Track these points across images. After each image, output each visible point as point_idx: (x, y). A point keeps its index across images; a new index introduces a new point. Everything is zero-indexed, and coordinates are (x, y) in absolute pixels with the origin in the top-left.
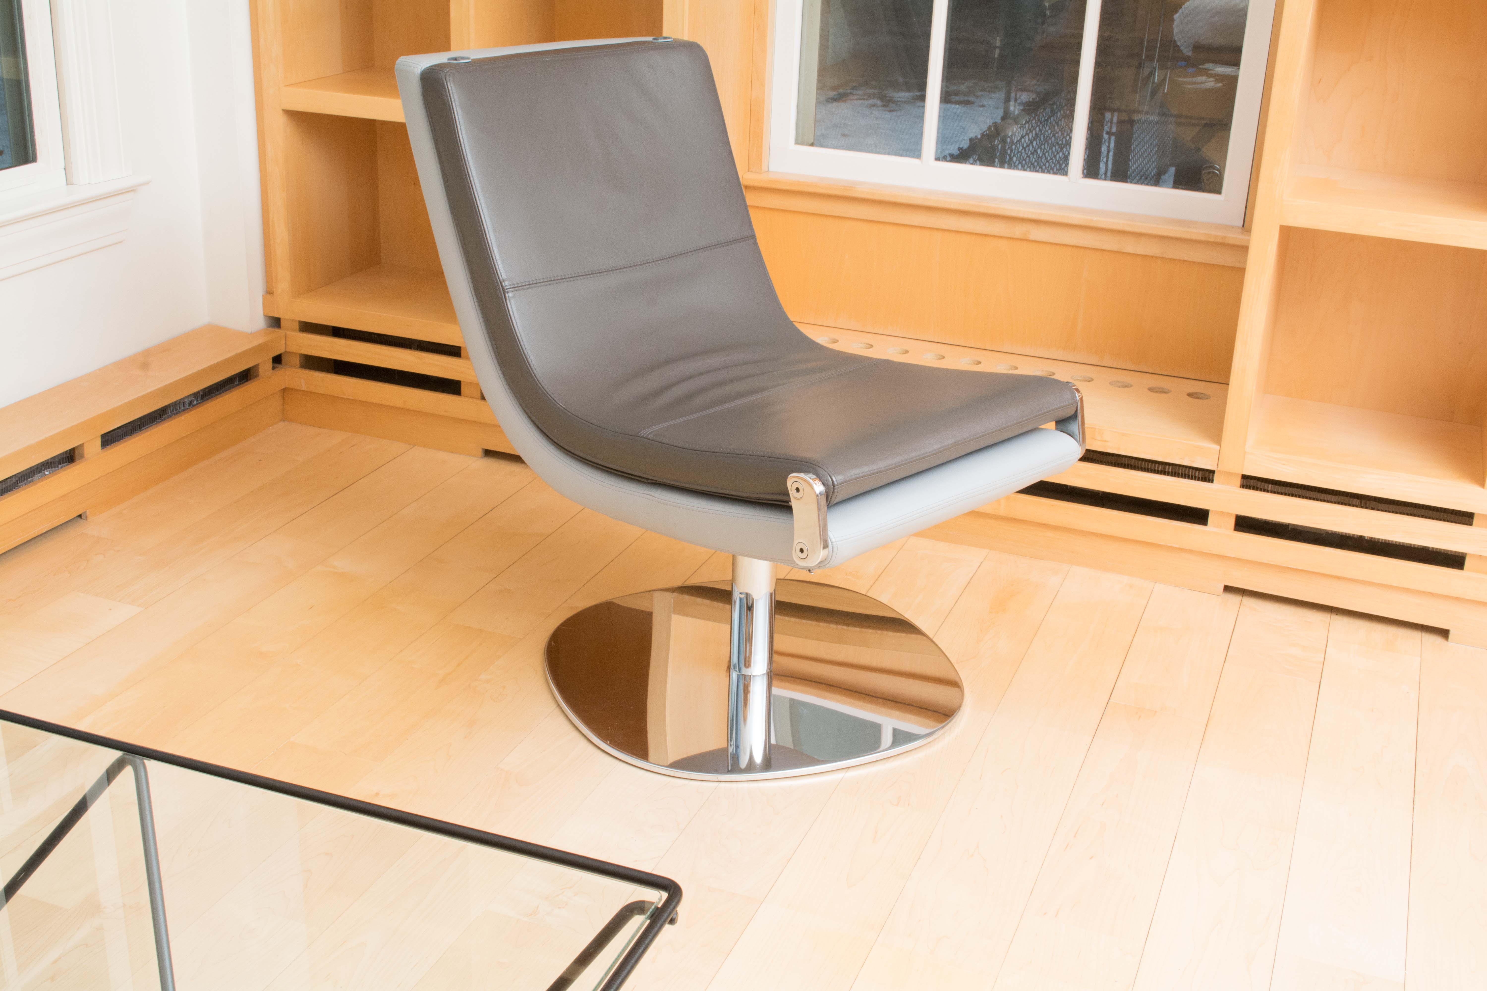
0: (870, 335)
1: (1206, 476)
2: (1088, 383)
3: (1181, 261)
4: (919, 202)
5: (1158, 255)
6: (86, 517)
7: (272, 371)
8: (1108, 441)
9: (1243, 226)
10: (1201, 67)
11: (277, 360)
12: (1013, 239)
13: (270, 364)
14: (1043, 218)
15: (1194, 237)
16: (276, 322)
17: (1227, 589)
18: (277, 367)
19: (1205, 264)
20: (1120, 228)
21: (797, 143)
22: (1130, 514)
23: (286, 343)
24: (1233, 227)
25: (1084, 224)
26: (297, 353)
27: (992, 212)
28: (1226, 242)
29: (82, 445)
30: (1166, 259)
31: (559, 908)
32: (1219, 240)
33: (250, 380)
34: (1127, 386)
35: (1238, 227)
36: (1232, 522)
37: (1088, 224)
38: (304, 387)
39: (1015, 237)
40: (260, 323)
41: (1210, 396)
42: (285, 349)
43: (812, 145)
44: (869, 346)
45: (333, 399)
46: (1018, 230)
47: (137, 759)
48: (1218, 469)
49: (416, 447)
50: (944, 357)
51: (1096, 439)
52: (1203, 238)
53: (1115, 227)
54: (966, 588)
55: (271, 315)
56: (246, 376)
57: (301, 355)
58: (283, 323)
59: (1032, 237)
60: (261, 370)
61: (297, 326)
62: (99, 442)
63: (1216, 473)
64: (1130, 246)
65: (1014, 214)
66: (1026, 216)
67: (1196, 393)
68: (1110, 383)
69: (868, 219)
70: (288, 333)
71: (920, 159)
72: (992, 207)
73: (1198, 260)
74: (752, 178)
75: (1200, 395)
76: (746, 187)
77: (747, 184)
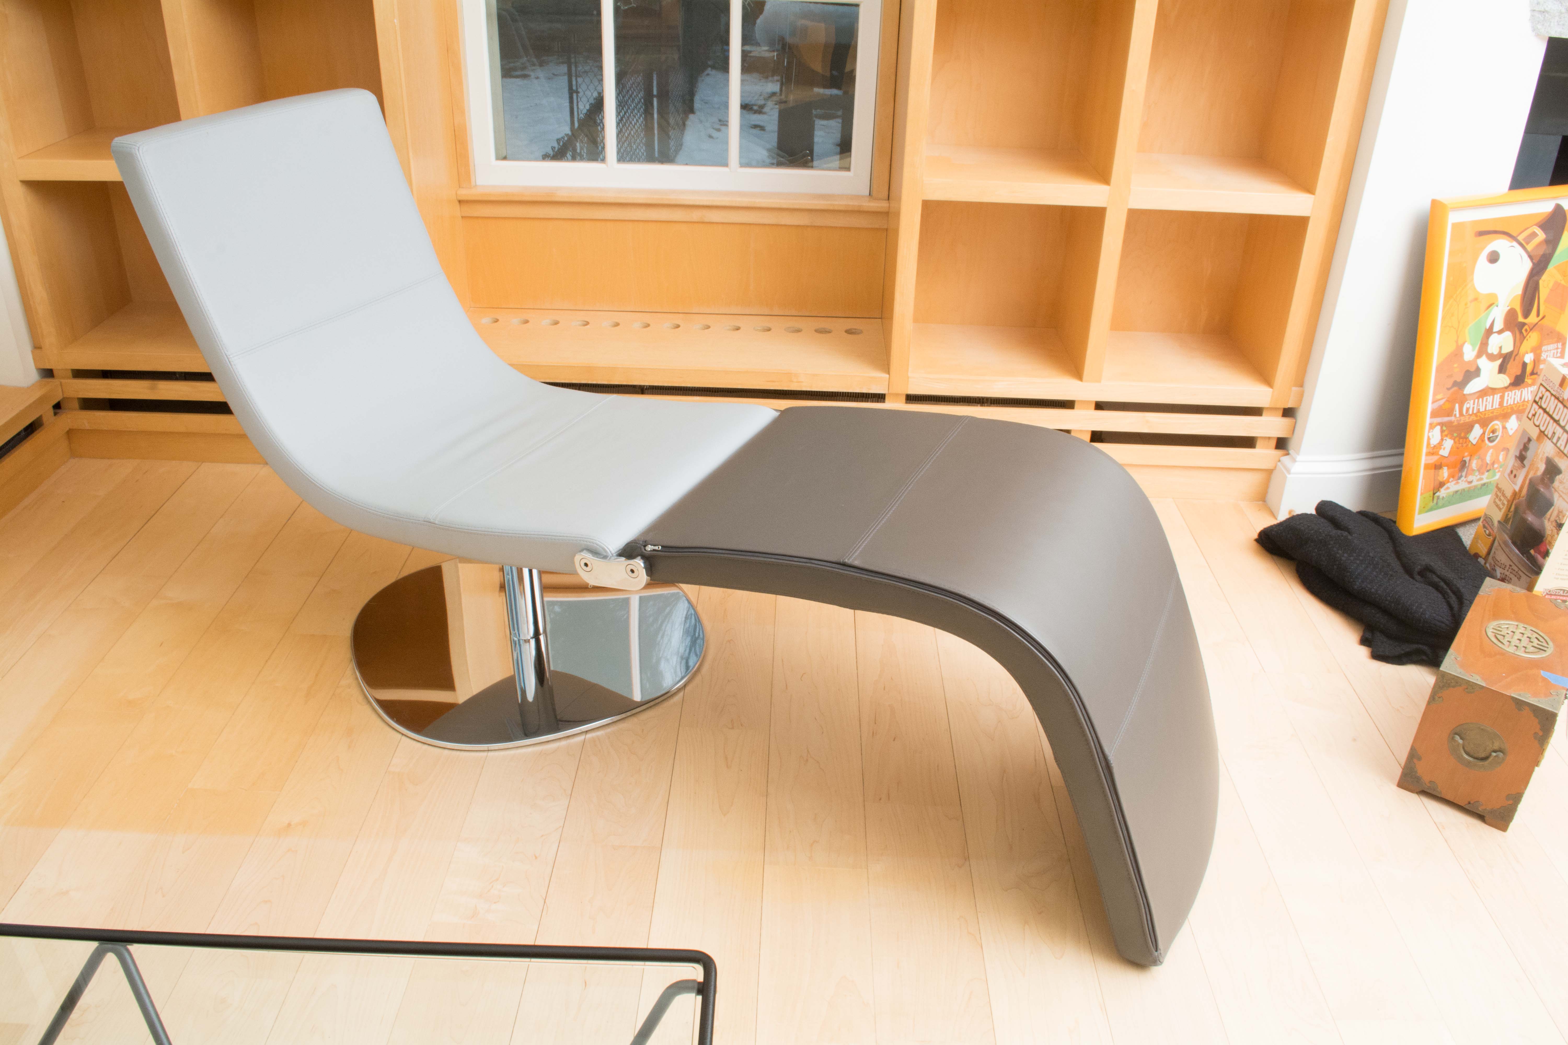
0: (582, 312)
1: (880, 397)
2: (768, 332)
3: (826, 227)
4: (612, 201)
7: (54, 418)
9: (870, 195)
11: (57, 407)
12: (691, 223)
13: (52, 411)
14: (715, 204)
15: (836, 208)
16: (48, 373)
18: (58, 413)
19: (845, 228)
20: (777, 206)
21: (497, 158)
23: (62, 390)
24: (863, 196)
25: (749, 205)
26: (74, 398)
27: (672, 202)
28: (861, 210)
30: (815, 226)
31: (495, 903)
32: (856, 209)
33: (36, 430)
34: (799, 331)
35: (867, 196)
37: (752, 205)
38: (87, 426)
39: (695, 221)
40: (33, 376)
41: (864, 331)
42: (63, 395)
44: (585, 323)
45: (118, 433)
46: (695, 215)
47: (119, 946)
48: (888, 392)
49: (204, 463)
50: (648, 325)
52: (843, 208)
53: (773, 206)
55: (42, 367)
56: (31, 429)
57: (79, 399)
58: (55, 373)
59: (709, 220)
60: (45, 419)
61: (70, 374)
63: (886, 395)
65: (691, 203)
66: (700, 204)
67: (853, 329)
70: (63, 381)
71: (605, 163)
72: (673, 199)
73: (839, 225)
74: (464, 193)
75: (854, 331)
76: (460, 202)
77: (460, 198)
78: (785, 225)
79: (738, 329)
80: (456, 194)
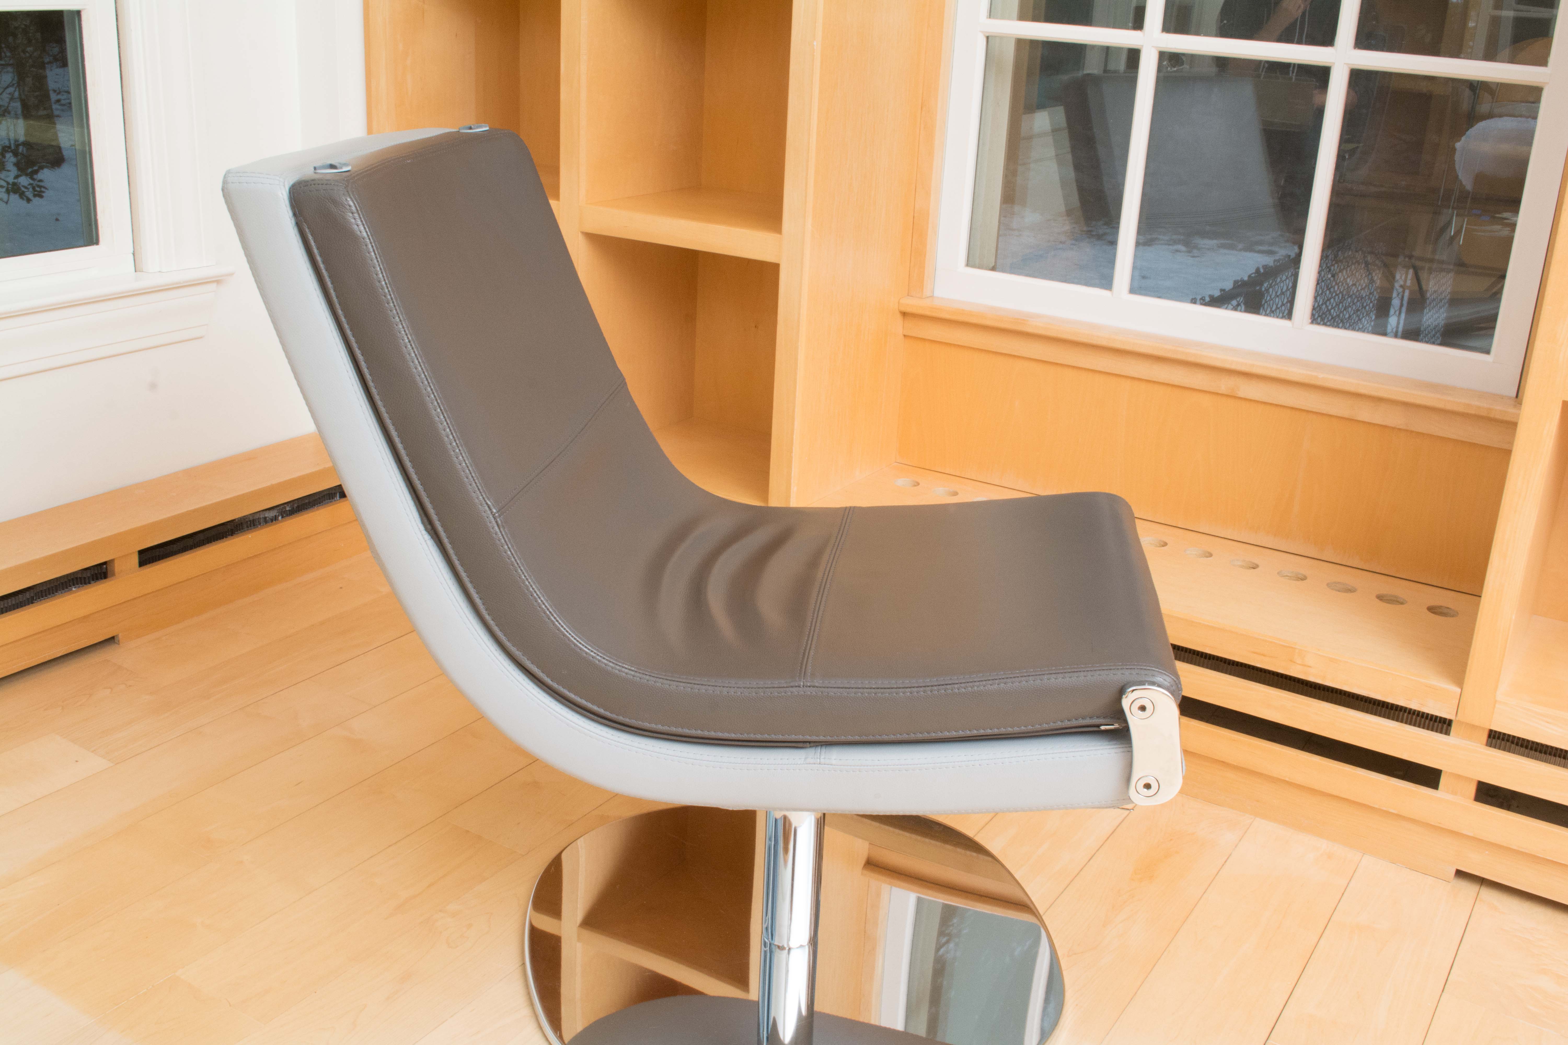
1: (1441, 725)
2: (1300, 582)
3: (1431, 436)
5: (1401, 427)
6: (119, 641)
8: (1310, 667)
9: (1517, 396)
10: (1497, 215)
12: (1217, 394)
14: (1256, 370)
15: (1449, 407)
17: (1460, 874)
20: (1352, 389)
21: (969, 264)
22: (1336, 762)
24: (1502, 397)
25: (1307, 381)
27: (1191, 359)
28: (1492, 416)
29: (112, 561)
30: (1412, 432)
32: (1484, 414)
34: (1350, 590)
35: (1510, 398)
36: (1472, 790)
37: (1313, 382)
39: (1220, 392)
41: (1458, 613)
43: (993, 269)
46: (1224, 384)
48: (1457, 719)
51: (1294, 662)
52: (1461, 409)
53: (1347, 388)
54: (1108, 838)
59: (1241, 394)
62: (135, 559)
63: (1454, 725)
64: (1365, 413)
65: (1218, 364)
66: (1234, 367)
67: (1440, 607)
68: (1328, 585)
69: (1043, 359)
71: (1111, 291)
72: (1193, 353)
73: (1454, 437)
74: (912, 304)
75: (1445, 611)
76: (904, 314)
77: (903, 309)
78: (1364, 422)
79: (1255, 567)
80: (899, 302)
